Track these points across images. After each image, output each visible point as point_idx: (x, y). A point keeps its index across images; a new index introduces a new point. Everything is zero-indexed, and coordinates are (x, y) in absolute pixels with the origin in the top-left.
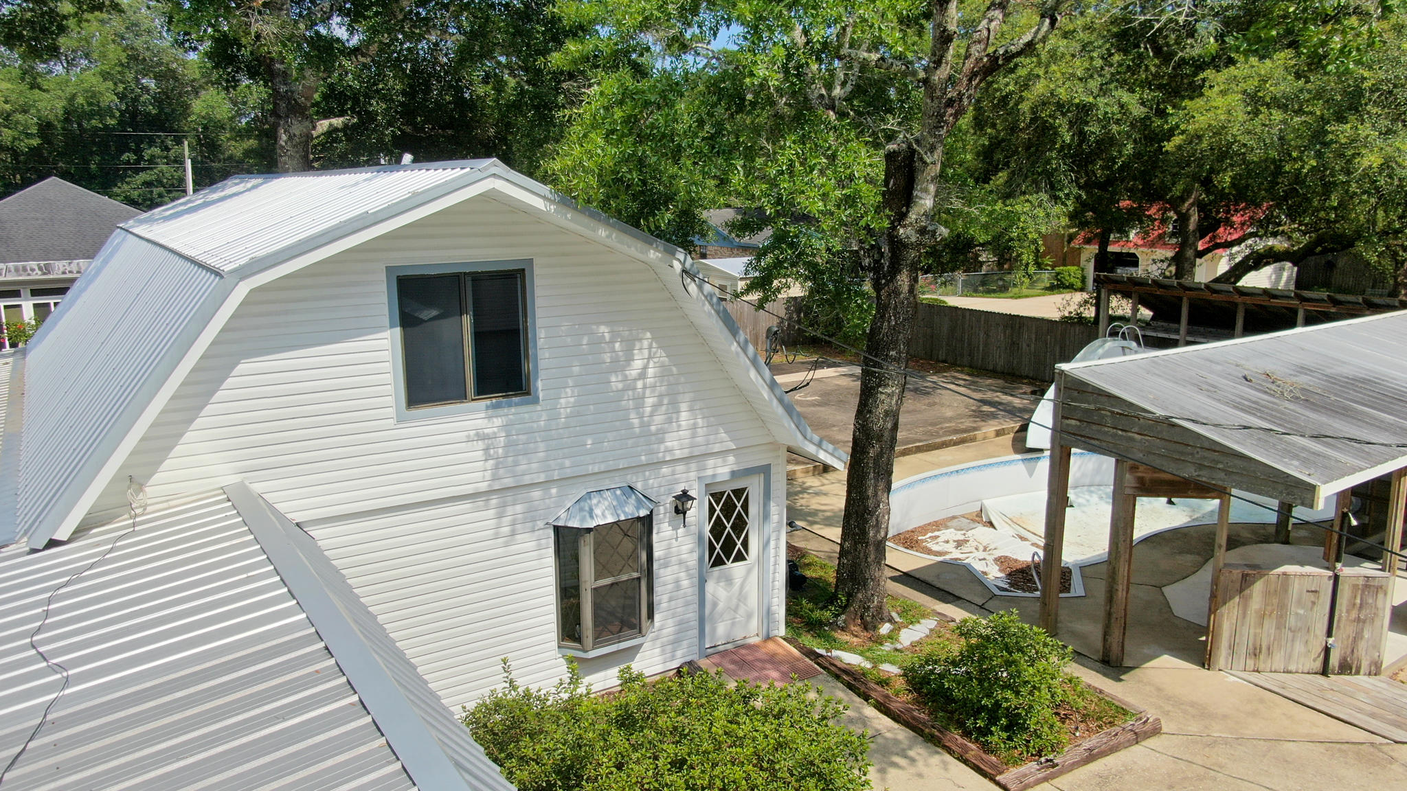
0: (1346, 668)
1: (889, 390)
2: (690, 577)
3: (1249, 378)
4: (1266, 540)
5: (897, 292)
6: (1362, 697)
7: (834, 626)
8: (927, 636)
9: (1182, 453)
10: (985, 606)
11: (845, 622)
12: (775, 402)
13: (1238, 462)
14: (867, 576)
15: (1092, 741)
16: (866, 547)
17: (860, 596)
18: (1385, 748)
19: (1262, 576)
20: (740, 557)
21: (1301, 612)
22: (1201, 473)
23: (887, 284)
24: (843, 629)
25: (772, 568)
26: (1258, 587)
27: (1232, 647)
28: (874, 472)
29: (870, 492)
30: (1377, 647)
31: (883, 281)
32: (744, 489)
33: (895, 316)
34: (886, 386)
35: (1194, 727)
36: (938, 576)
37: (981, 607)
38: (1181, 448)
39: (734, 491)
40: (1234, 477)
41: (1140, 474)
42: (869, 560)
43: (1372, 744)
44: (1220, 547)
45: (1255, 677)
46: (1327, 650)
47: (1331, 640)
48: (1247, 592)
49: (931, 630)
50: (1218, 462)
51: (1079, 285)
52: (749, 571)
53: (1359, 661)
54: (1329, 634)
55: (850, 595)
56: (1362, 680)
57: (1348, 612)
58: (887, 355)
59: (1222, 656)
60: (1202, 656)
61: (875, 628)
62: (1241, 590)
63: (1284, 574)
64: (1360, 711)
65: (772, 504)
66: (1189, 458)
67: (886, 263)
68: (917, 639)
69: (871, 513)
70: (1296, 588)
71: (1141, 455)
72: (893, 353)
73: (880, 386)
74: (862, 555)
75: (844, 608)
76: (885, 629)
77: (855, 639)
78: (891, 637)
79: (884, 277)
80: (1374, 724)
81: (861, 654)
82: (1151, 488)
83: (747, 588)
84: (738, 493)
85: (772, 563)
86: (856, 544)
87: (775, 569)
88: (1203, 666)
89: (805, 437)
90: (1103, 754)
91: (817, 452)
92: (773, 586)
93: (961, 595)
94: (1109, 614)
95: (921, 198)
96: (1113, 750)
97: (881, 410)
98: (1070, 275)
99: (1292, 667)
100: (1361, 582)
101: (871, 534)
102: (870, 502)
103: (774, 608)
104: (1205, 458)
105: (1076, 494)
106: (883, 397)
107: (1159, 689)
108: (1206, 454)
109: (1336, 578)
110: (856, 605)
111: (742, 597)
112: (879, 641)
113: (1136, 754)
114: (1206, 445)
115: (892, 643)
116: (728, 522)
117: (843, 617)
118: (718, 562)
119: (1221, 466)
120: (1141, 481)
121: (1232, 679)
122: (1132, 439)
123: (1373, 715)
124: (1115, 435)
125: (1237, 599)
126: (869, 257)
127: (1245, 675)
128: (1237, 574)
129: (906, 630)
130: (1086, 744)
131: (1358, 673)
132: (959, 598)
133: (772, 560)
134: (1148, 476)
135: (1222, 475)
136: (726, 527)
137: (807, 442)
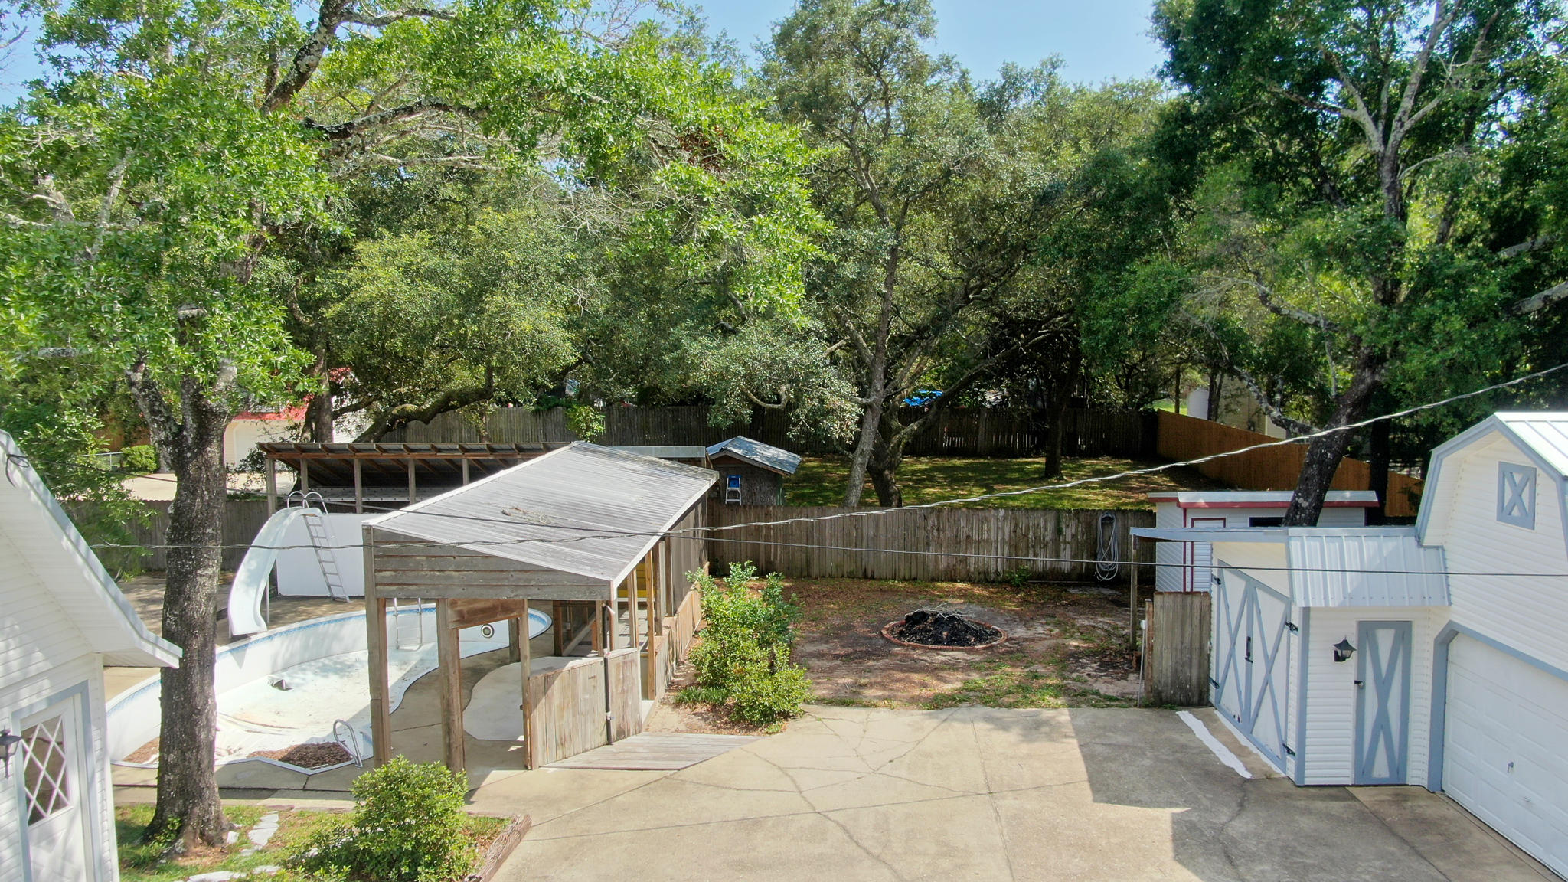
0: (622, 734)
1: (209, 571)
2: (11, 844)
3: (507, 512)
4: (503, 662)
5: (207, 465)
6: (641, 750)
7: (171, 855)
8: (279, 829)
9: (498, 579)
10: (308, 787)
11: (184, 846)
12: (110, 600)
13: (550, 577)
14: (202, 785)
15: (493, 850)
16: (197, 752)
17: (197, 810)
18: (675, 777)
19: (558, 674)
20: (59, 805)
21: (587, 697)
22: (519, 592)
23: (195, 456)
24: (183, 855)
25: (99, 806)
26: (557, 684)
27: (545, 744)
28: (200, 666)
29: (197, 690)
30: (637, 710)
31: (189, 455)
32: (57, 718)
33: (208, 491)
34: (206, 567)
35: (550, 814)
36: (236, 778)
37: (304, 789)
38: (497, 575)
39: (45, 723)
40: (545, 590)
41: (459, 608)
42: (202, 766)
43: (666, 777)
44: (526, 657)
45: (566, 763)
46: (608, 723)
47: (609, 714)
48: (550, 691)
49: (278, 823)
50: (531, 580)
51: (154, 466)
52: (72, 820)
53: (628, 724)
54: (607, 710)
55: (183, 815)
56: (633, 739)
57: (616, 686)
58: (204, 533)
59: (539, 754)
60: (523, 760)
61: (222, 841)
62: (546, 692)
63: (573, 668)
64: (646, 759)
65: (93, 728)
66: (506, 582)
67: (190, 436)
68: (271, 835)
69: (200, 713)
70: (581, 676)
71: (461, 590)
72: (209, 530)
73: (199, 568)
74: (193, 763)
75: (179, 832)
76: (231, 837)
77: (204, 860)
78: (244, 842)
79: (189, 449)
80: (660, 764)
81: (225, 868)
82: (467, 619)
83: (71, 841)
84: (51, 724)
85: (99, 799)
86: (183, 753)
87: (103, 806)
88: (526, 768)
89: (141, 637)
90: (505, 857)
91: (154, 651)
92: (103, 828)
93: (274, 787)
94: (449, 746)
95: (227, 365)
96: (510, 851)
97: (201, 596)
98: (141, 455)
99: (588, 746)
100: (621, 660)
101: (203, 736)
102: (197, 699)
103: (106, 854)
104: (519, 579)
105: (289, 675)
106: (204, 579)
107: (507, 798)
108: (520, 575)
109: (606, 661)
110: (194, 823)
111: (67, 856)
112: (234, 849)
113: (527, 848)
114: (519, 568)
115: (248, 848)
116: (43, 763)
117: (181, 841)
118: (36, 817)
119: (533, 583)
120: (460, 613)
121: (551, 770)
122: (450, 577)
123: (655, 759)
124: (431, 578)
125: (543, 700)
126: (165, 430)
127: (556, 764)
128: (541, 677)
129: (252, 832)
130: (491, 855)
131: (629, 735)
132: (276, 790)
133: (99, 796)
134: (465, 608)
135: (536, 590)
136: (39, 771)
137: (143, 643)
